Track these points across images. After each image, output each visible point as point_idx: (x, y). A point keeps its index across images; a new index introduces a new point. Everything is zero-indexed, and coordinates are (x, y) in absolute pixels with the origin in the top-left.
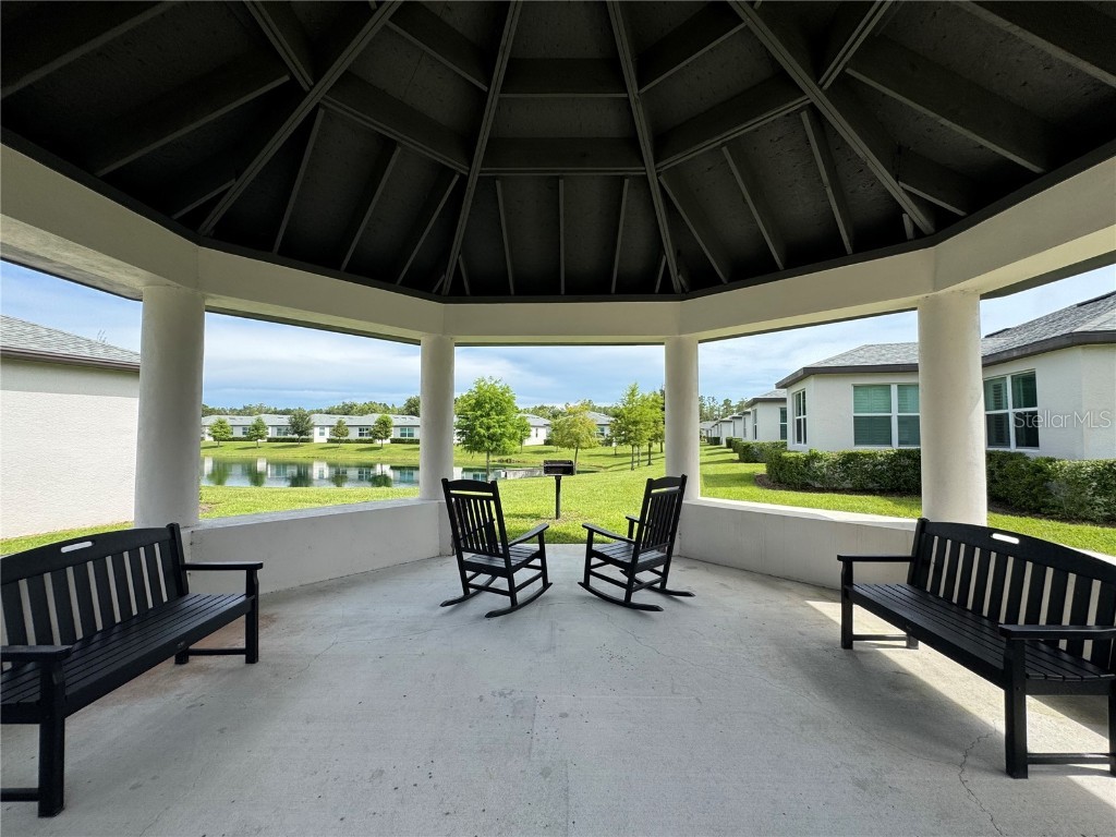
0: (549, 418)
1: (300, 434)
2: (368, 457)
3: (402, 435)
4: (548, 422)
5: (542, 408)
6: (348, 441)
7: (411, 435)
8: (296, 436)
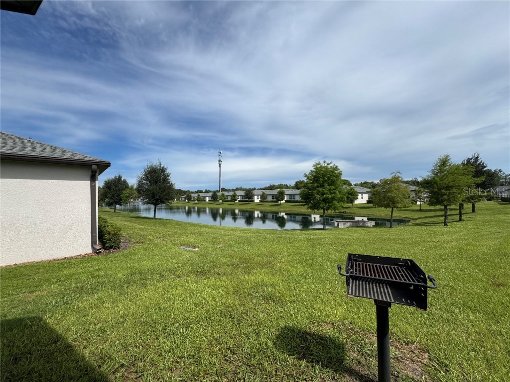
0: (370, 188)
1: (249, 198)
2: (274, 209)
3: (290, 198)
4: (369, 190)
5: (366, 183)
6: (267, 202)
7: (294, 198)
8: (247, 199)
